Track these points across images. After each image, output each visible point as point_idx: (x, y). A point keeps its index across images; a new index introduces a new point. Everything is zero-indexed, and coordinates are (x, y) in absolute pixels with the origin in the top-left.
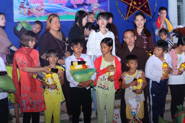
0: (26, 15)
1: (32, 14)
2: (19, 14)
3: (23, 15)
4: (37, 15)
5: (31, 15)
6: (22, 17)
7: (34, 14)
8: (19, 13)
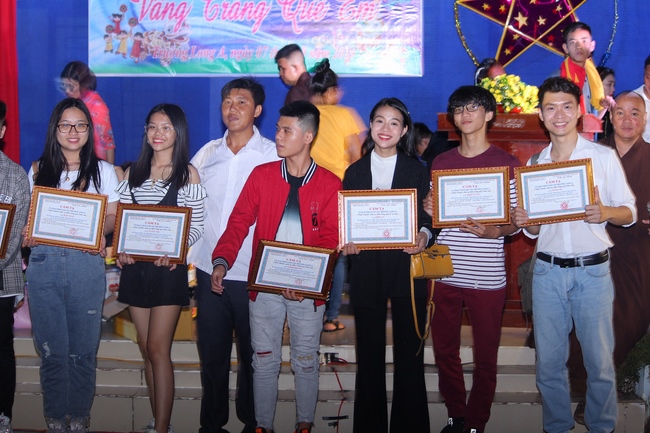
0: (128, 56)
1: (147, 51)
2: (106, 51)
3: (118, 56)
4: (162, 57)
5: (143, 55)
6: (112, 61)
7: (152, 52)
8: (104, 48)
